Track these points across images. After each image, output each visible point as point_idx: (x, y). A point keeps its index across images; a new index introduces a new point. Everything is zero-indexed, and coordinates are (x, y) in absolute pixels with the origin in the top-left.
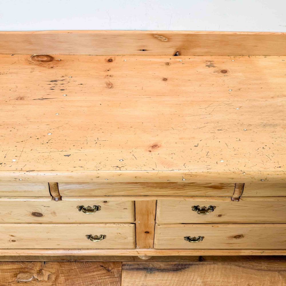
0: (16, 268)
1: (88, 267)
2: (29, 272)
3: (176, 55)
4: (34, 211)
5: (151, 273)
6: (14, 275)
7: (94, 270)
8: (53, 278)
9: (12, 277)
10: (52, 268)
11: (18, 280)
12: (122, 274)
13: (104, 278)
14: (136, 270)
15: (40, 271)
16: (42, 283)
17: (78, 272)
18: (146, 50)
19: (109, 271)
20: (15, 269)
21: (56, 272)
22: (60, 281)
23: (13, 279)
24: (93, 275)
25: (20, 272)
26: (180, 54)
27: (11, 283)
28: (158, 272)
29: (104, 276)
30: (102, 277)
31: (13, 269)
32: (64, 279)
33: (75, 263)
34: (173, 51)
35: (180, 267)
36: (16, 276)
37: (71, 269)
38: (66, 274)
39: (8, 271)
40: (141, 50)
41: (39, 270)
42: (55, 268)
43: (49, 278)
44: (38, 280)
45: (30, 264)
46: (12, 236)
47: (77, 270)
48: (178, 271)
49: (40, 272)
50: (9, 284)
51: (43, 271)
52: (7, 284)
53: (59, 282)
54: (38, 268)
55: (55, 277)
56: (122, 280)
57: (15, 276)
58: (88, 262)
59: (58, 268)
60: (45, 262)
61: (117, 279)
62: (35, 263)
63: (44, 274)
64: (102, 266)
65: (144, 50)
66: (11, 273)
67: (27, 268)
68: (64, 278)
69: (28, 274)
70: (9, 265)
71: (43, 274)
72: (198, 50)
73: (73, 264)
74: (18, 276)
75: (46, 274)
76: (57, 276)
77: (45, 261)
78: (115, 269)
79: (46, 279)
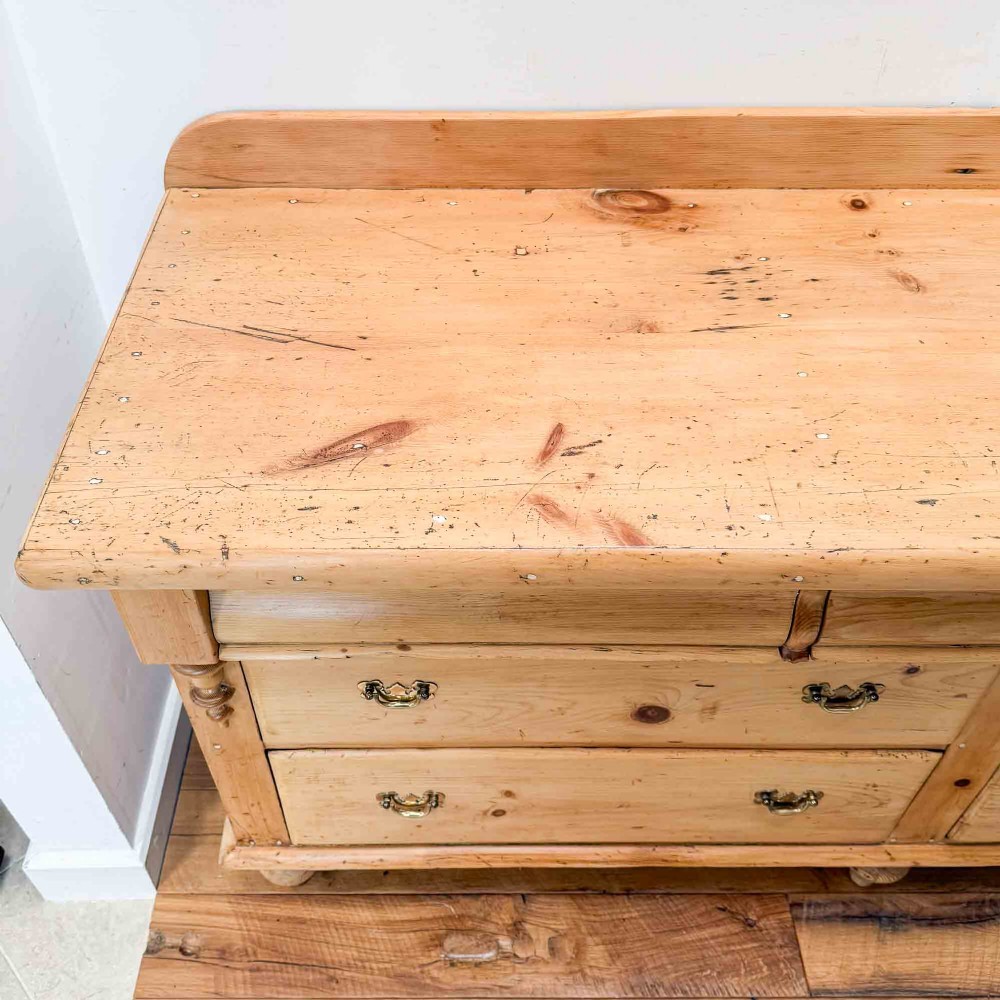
0: (430, 916)
1: (675, 913)
2: (480, 931)
5: (895, 930)
6: (432, 940)
7: (700, 921)
8: (568, 949)
9: (428, 947)
10: (555, 916)
11: (452, 955)
12: (798, 934)
13: (739, 947)
14: (844, 921)
15: (515, 925)
16: (534, 966)
17: (648, 931)
18: (973, 171)
19: (751, 926)
20: (430, 920)
21: (571, 929)
22: (593, 959)
23: (433, 954)
24: (701, 940)
25: (450, 931)
27: (430, 967)
28: (919, 926)
29: (740, 944)
30: (733, 944)
31: (421, 920)
32: (606, 954)
33: (629, 899)
35: (988, 910)
36: (441, 945)
37: (619, 919)
38: (604, 937)
39: (407, 925)
40: (956, 171)
41: (510, 922)
42: (566, 918)
43: (553, 950)
44: (515, 956)
45: (478, 904)
47: (642, 922)
48: (986, 924)
49: (518, 930)
50: (422, 972)
51: (527, 926)
52: (418, 970)
53: (593, 963)
54: (506, 919)
55: (573, 945)
56: (805, 954)
57: (437, 942)
58: (672, 897)
59: (576, 916)
60: (523, 896)
61: (785, 953)
62: (490, 898)
63: (534, 936)
64: (724, 910)
65: (965, 171)
66: (419, 934)
67: (471, 917)
68: (602, 947)
69: (479, 935)
70: (407, 908)
71: (530, 938)
73: (621, 905)
74: (449, 943)
75: (540, 936)
76: (577, 944)
77: (524, 892)
78: (771, 918)
79: (542, 951)
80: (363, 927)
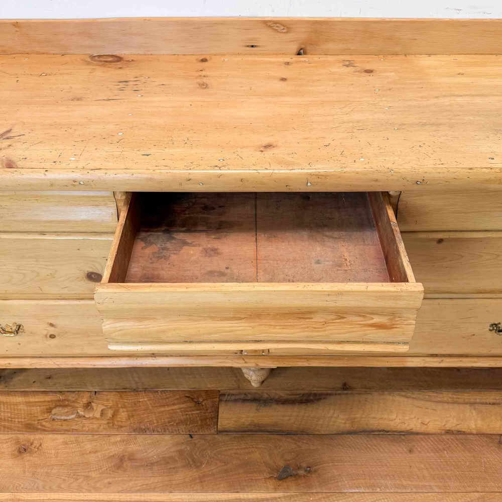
0: (49, 400)
1: (165, 399)
2: (71, 406)
3: (299, 54)
4: (91, 270)
5: (265, 405)
6: (47, 409)
7: (176, 402)
8: (110, 413)
9: (44, 412)
10: (108, 400)
11: (54, 417)
12: (220, 407)
13: (190, 413)
14: (242, 402)
15: (88, 404)
16: (91, 421)
17: (150, 406)
18: (256, 46)
19: (199, 404)
20: (48, 402)
21: (114, 405)
22: (120, 418)
23: (46, 415)
24: (173, 410)
25: (56, 406)
26: (305, 53)
27: (42, 421)
28: (277, 404)
29: (191, 411)
30: (188, 412)
31: (44, 402)
32: (127, 416)
33: (145, 393)
34: (294, 47)
35: (311, 398)
36: (51, 412)
37: (138, 401)
38: (130, 409)
39: (38, 404)
40: (248, 46)
41: (87, 402)
42: (113, 401)
43: (102, 414)
44: (84, 416)
45: (73, 395)
46: (52, 325)
47: (148, 402)
48: (309, 404)
49: (89, 406)
50: (38, 423)
51: (93, 404)
52: (36, 422)
53: (119, 419)
54: (85, 401)
55: (112, 412)
56: (220, 416)
57: (49, 411)
58: (165, 392)
59: (118, 400)
60: (96, 392)
61: (211, 415)
62: (80, 393)
63: (95, 408)
64: (188, 397)
65: (252, 46)
66: (42, 407)
67: (68, 400)
68: (125, 413)
69: (69, 408)
70: (40, 397)
71: (93, 409)
72: (331, 46)
73: (141, 395)
74: (54, 411)
75: (98, 408)
76: (114, 412)
77: (96, 390)
78: (209, 400)
79: (98, 415)
80: (16, 404)
